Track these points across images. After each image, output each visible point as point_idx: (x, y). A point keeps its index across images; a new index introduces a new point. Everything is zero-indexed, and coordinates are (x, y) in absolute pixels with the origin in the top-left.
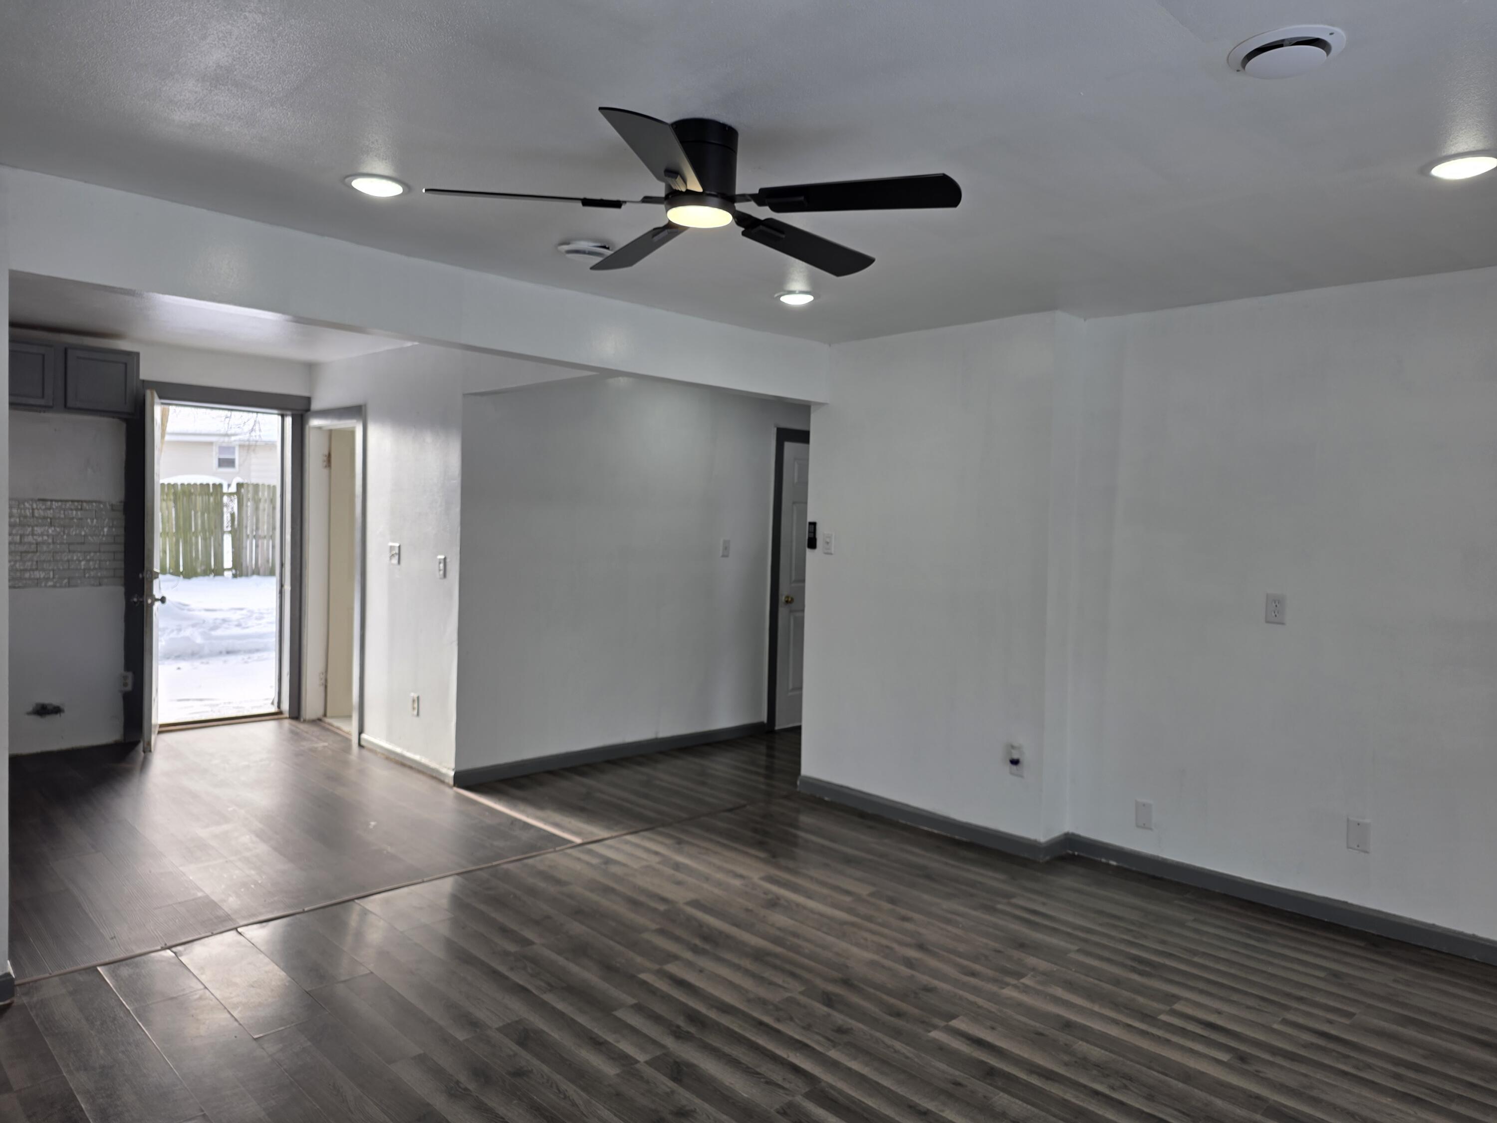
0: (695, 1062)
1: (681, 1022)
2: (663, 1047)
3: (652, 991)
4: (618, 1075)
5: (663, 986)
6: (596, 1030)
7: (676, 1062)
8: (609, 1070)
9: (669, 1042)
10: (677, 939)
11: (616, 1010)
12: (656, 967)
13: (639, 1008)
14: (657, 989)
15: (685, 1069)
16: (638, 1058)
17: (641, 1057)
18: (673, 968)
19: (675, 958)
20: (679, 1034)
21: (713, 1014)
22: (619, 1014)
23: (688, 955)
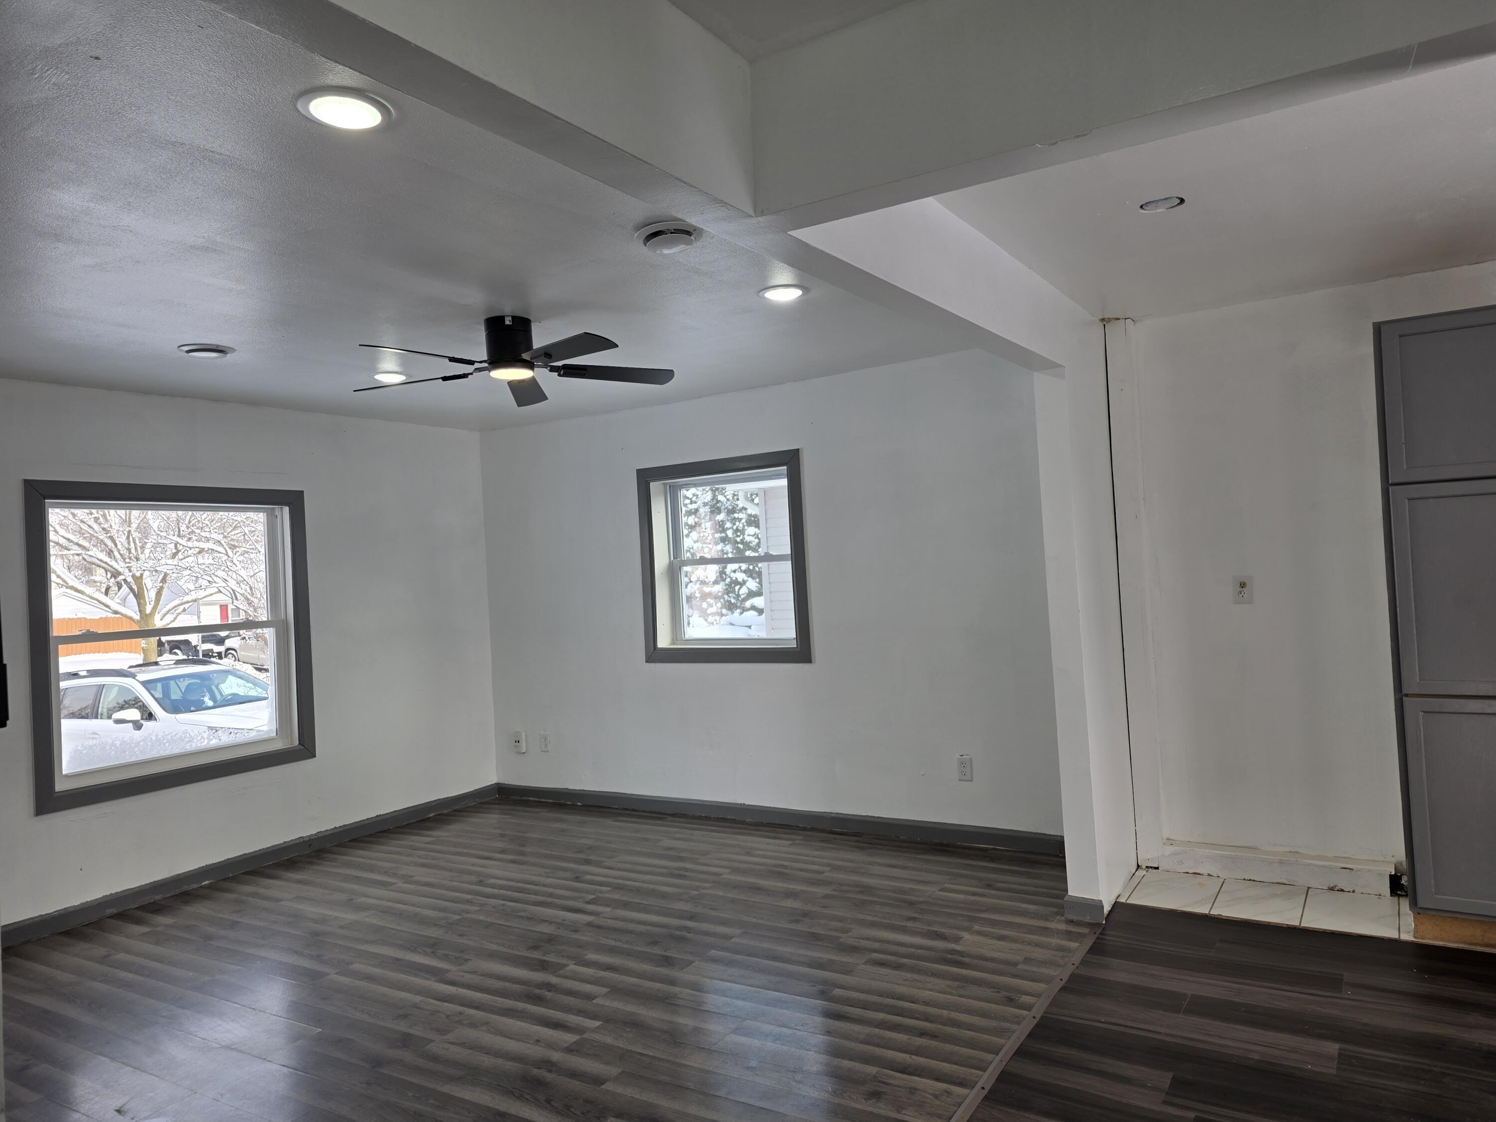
0: (531, 973)
1: (549, 995)
2: (560, 976)
3: (580, 1012)
4: (585, 955)
5: (573, 1019)
6: (617, 976)
7: (547, 970)
8: (592, 956)
9: (554, 980)
10: (573, 1074)
11: (608, 992)
12: (586, 1036)
13: (589, 997)
14: (578, 1015)
15: (538, 968)
16: (575, 966)
17: (572, 967)
18: (570, 1038)
19: (569, 1050)
20: (549, 987)
21: (520, 1005)
22: (604, 990)
23: (556, 1056)
